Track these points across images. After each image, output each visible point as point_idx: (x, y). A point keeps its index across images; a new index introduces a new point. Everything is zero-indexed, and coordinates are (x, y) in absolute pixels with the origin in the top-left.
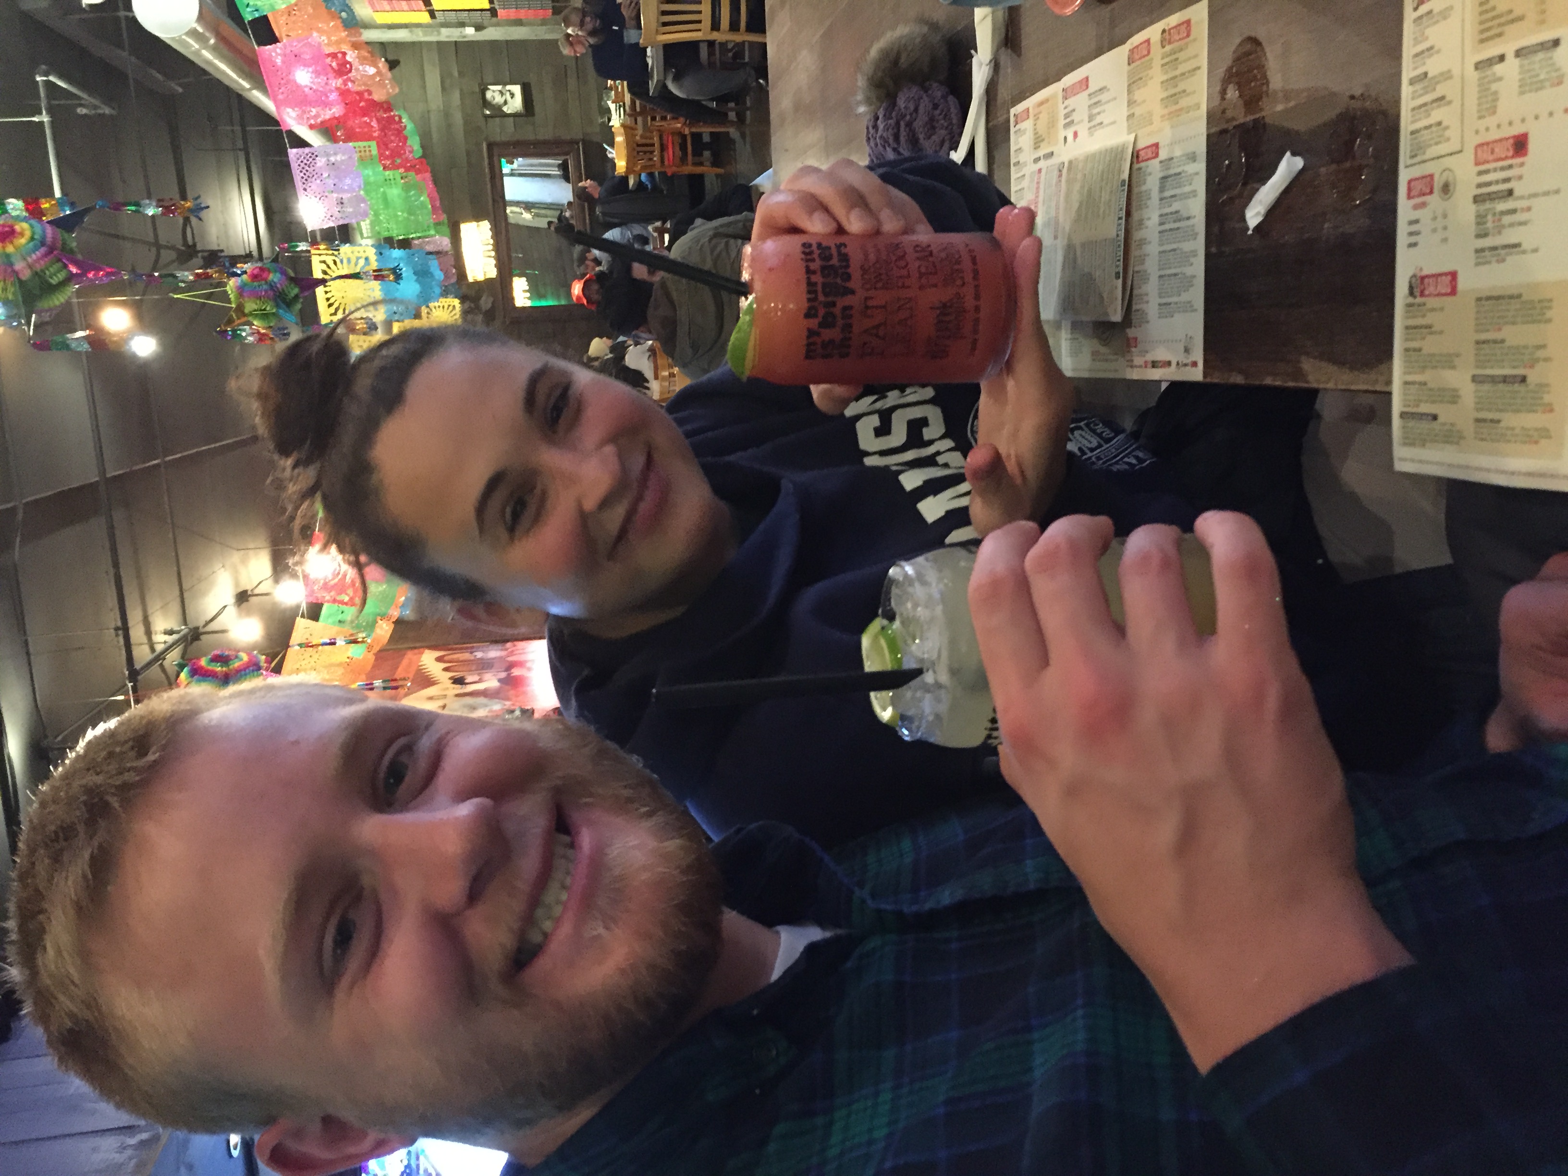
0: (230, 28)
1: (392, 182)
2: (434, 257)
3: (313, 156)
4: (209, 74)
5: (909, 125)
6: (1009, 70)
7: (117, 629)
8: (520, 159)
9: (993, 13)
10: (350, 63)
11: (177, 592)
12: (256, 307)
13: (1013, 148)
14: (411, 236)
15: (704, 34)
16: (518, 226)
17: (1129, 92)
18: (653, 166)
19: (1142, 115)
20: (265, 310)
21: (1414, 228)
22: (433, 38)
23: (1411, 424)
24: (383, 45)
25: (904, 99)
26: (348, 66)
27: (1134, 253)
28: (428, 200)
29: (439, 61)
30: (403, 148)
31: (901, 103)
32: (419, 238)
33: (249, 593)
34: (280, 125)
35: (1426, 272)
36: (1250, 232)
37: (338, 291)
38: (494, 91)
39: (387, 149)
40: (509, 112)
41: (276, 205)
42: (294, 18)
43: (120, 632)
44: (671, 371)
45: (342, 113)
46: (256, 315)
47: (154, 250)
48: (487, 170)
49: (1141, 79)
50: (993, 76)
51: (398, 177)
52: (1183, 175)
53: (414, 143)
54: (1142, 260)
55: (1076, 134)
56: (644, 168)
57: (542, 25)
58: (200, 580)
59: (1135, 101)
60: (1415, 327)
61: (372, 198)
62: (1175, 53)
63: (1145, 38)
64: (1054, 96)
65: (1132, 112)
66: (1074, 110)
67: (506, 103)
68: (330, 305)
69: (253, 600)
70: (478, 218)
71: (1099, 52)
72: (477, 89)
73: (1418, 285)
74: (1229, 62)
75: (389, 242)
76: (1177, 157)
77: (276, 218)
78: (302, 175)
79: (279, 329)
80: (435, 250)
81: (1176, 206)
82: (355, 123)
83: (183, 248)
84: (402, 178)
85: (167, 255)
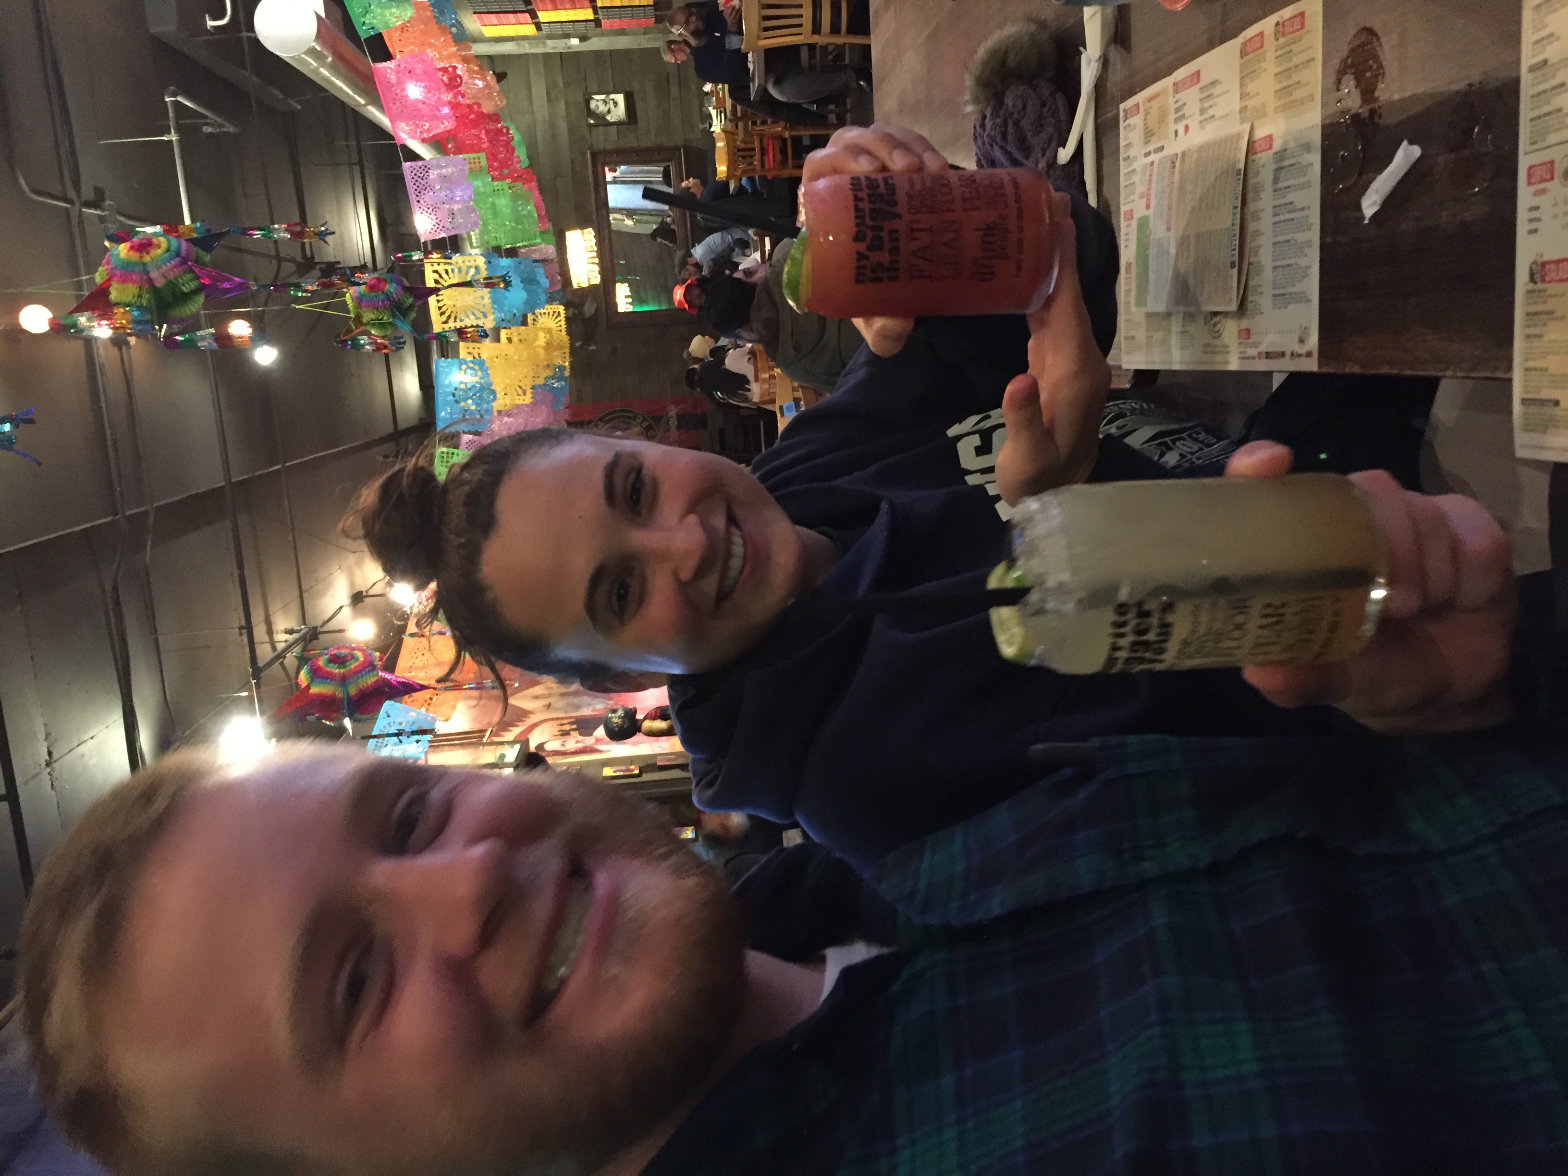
0: (347, 47)
1: (501, 192)
2: (540, 264)
3: (426, 169)
4: (327, 91)
5: (1016, 123)
6: (1119, 66)
7: (241, 628)
8: (623, 167)
9: (1102, 10)
10: (460, 77)
11: (296, 592)
12: (373, 317)
13: (1122, 143)
14: (518, 245)
15: (805, 37)
16: (620, 233)
17: (1242, 85)
18: (754, 170)
19: (1254, 108)
20: (382, 319)
21: (1535, 214)
22: (539, 50)
23: (1533, 409)
24: (490, 58)
25: (1011, 98)
26: (458, 80)
27: (1250, 244)
28: (534, 209)
29: (545, 71)
30: (511, 158)
31: (1009, 101)
32: (526, 246)
33: (364, 594)
34: (394, 139)
35: (1546, 258)
36: (1366, 222)
37: (450, 300)
38: (598, 101)
39: (496, 160)
40: (613, 120)
41: (389, 219)
42: (407, 34)
43: (244, 631)
44: (772, 373)
45: (454, 127)
46: (374, 325)
47: (275, 262)
48: (591, 179)
49: (1253, 72)
50: (1102, 73)
51: (506, 187)
52: (1297, 166)
53: (521, 153)
54: (1256, 251)
55: (1187, 128)
56: (744, 172)
57: (645, 34)
58: (317, 581)
59: (1249, 94)
60: (1536, 314)
61: (481, 208)
62: (1289, 45)
63: (1257, 31)
64: (1165, 91)
65: (1245, 104)
66: (1185, 104)
67: (609, 111)
68: (442, 314)
69: (368, 600)
70: (582, 226)
71: (1211, 45)
72: (581, 99)
73: (1539, 271)
74: (1345, 54)
75: (498, 251)
76: (1291, 149)
77: (389, 231)
78: (415, 187)
79: (396, 338)
80: (541, 258)
81: (1289, 198)
82: (468, 135)
83: (302, 260)
84: (510, 188)
85: (288, 268)
